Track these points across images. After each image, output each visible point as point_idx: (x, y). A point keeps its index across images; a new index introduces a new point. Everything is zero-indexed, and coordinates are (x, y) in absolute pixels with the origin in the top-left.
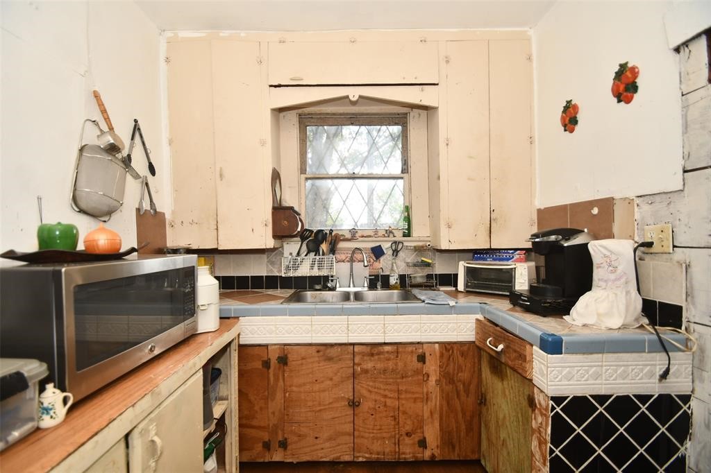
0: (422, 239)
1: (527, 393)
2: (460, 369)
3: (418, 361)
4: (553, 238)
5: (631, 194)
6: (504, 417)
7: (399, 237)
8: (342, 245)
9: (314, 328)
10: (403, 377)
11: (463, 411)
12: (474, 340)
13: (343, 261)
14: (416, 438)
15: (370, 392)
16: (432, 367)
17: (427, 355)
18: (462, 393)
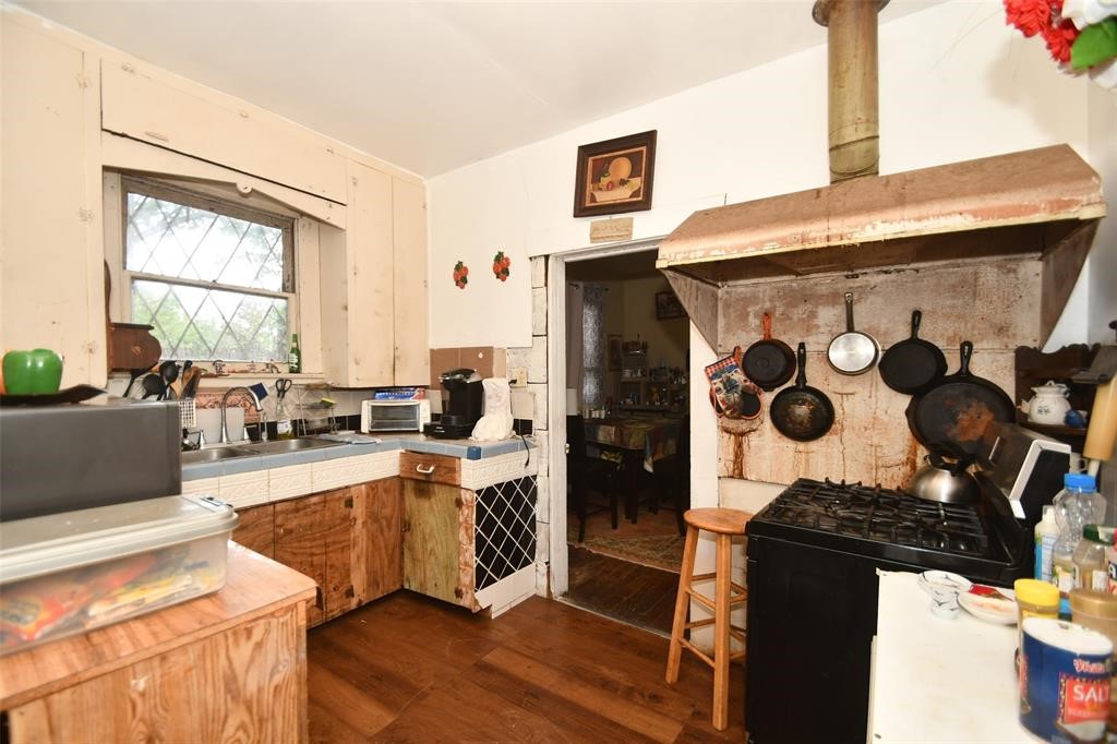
0: (315, 376)
1: (454, 498)
2: (384, 505)
3: (346, 507)
4: (458, 376)
5: (505, 346)
6: (432, 530)
7: (284, 372)
8: (203, 383)
9: (221, 493)
10: (330, 528)
11: (386, 547)
12: (397, 474)
13: (204, 407)
14: (343, 589)
15: (294, 554)
16: (359, 511)
17: (354, 499)
18: (386, 529)
